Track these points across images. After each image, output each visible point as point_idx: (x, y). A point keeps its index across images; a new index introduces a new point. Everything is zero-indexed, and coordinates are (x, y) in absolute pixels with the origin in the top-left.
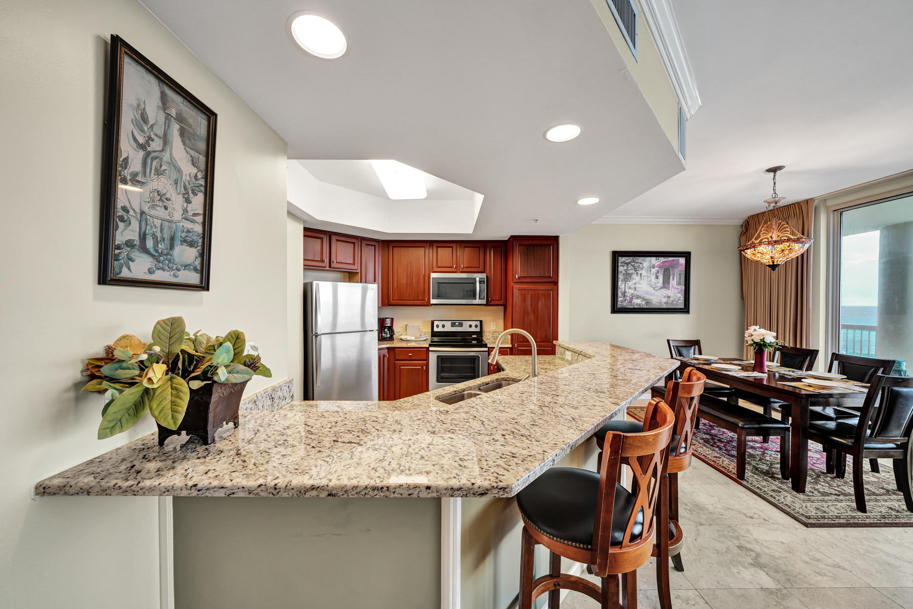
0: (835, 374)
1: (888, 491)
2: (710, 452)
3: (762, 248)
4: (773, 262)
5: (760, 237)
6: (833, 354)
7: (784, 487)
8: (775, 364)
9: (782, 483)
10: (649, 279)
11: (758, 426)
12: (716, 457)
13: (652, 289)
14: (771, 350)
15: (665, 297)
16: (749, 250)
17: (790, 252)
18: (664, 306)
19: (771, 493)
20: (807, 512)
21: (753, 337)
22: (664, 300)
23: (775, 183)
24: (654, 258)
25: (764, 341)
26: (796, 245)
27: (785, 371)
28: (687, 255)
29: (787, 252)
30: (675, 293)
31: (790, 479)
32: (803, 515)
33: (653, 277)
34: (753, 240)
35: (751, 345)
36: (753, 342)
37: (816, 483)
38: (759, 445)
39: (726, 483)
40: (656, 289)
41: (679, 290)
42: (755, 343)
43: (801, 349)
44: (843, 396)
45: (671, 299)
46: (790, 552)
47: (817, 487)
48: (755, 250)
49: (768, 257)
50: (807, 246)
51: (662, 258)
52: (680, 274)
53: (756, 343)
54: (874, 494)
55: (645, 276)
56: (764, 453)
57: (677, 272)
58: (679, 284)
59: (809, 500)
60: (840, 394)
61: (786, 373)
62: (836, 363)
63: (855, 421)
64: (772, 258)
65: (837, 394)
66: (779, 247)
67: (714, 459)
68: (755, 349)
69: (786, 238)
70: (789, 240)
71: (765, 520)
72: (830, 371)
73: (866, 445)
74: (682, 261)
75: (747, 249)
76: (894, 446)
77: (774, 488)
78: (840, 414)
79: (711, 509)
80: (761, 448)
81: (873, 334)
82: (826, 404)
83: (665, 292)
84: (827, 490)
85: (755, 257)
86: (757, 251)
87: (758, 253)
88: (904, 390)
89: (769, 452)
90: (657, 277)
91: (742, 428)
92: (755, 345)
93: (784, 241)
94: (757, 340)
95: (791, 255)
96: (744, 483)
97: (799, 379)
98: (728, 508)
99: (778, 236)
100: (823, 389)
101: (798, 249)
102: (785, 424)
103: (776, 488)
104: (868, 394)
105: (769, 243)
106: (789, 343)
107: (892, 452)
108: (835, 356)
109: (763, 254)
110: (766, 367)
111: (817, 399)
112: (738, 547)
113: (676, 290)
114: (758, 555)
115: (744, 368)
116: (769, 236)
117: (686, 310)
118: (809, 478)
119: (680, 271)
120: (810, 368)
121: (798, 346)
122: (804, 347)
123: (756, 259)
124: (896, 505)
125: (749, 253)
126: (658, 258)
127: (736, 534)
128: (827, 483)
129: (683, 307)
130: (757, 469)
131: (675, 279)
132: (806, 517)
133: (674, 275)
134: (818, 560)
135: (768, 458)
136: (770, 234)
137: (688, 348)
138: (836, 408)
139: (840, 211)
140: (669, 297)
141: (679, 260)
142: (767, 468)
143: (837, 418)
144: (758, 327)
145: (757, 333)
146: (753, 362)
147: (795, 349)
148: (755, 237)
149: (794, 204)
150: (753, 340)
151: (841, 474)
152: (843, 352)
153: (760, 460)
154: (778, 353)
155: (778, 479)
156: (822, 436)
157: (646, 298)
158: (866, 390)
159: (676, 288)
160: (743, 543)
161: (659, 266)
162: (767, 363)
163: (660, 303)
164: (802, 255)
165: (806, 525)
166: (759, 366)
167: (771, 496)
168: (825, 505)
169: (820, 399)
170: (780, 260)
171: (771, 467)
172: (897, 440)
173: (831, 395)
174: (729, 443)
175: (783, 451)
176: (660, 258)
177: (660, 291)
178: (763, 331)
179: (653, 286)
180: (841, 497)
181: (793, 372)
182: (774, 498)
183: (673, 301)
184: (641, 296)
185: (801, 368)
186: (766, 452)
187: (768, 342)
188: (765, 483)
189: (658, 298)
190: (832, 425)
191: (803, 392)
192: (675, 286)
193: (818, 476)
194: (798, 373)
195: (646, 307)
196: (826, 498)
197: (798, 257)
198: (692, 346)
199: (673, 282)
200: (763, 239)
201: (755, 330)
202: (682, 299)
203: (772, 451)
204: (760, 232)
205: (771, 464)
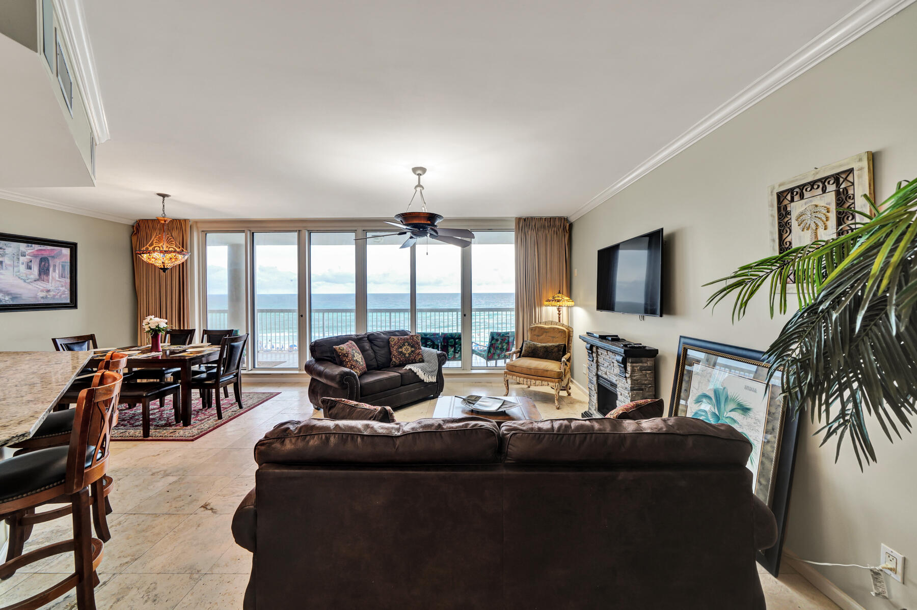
0: (205, 343)
1: (232, 404)
2: (116, 431)
3: (156, 255)
4: (164, 266)
5: (153, 245)
6: (204, 330)
7: (178, 427)
8: (167, 344)
9: (176, 426)
10: (16, 269)
11: (158, 391)
12: (122, 433)
13: (21, 282)
14: (164, 333)
15: (42, 291)
16: (145, 255)
17: (176, 260)
18: (42, 301)
19: (169, 435)
20: (193, 434)
21: (150, 325)
22: (41, 294)
23: (164, 206)
24: (25, 245)
25: (159, 327)
26: (180, 256)
27: (174, 347)
28: (73, 247)
29: (173, 260)
30: (58, 287)
31: (182, 422)
32: (190, 436)
33: (22, 268)
34: (148, 246)
35: (149, 331)
36: (149, 329)
37: (197, 416)
38: (158, 410)
39: (135, 445)
40: (27, 281)
41: (63, 283)
42: (151, 329)
43: (184, 330)
44: (209, 355)
45: (52, 293)
46: (184, 458)
47: (197, 419)
48: (150, 255)
49: (160, 262)
50: (186, 257)
51: (37, 246)
52: (63, 267)
53: (153, 329)
54: (226, 408)
55: (10, 265)
56: (162, 414)
57: (58, 262)
58: (62, 276)
59: (194, 427)
60: (207, 354)
61: (175, 349)
62: (205, 336)
63: (215, 370)
64: (163, 263)
65: (206, 355)
66: (168, 256)
67: (121, 435)
68: (151, 334)
69: (173, 250)
70: (175, 251)
71: (167, 451)
72: (202, 342)
73: (221, 381)
74: (66, 252)
75: (143, 253)
76: (233, 376)
77: (171, 431)
78: (208, 368)
79: (126, 466)
80: (160, 411)
81: (226, 314)
82: (200, 363)
83: (41, 285)
84: (203, 417)
85: (150, 260)
86: (152, 257)
87: (153, 258)
88: (235, 344)
89: (166, 412)
90: (29, 268)
91: (147, 396)
92: (151, 331)
93: (171, 252)
94: (153, 327)
95: (176, 262)
96: (150, 438)
97: (184, 351)
98: (140, 459)
99: (167, 247)
100: (199, 353)
101: (181, 259)
102: (176, 384)
103: (173, 431)
104: (221, 350)
105: (161, 252)
106: (176, 327)
107: (232, 380)
108: (205, 332)
109: (156, 259)
110: (160, 347)
111: (195, 360)
112: (152, 475)
113: (59, 283)
114: (165, 471)
115: (143, 352)
116: (160, 245)
117: (73, 304)
118: (192, 416)
119: (63, 262)
120: (190, 342)
121: (182, 328)
122: (186, 328)
123: (151, 262)
124: (235, 409)
125: (145, 257)
126: (30, 245)
127: (148, 469)
128: (203, 413)
129: (68, 301)
130: (158, 426)
131: (57, 271)
132: (192, 436)
133: (55, 266)
134: (200, 453)
135: (165, 416)
136: (162, 244)
137: (80, 344)
138: (206, 365)
139: (205, 233)
140: (48, 291)
141: (61, 251)
142: (165, 422)
143: (207, 371)
144: (153, 316)
145: (153, 321)
146: (151, 345)
147: (180, 330)
148: (149, 244)
149: (176, 220)
150: (150, 327)
151: (210, 406)
152: (209, 328)
153: (160, 419)
154: (168, 336)
155: (173, 425)
156: (199, 384)
157: (12, 292)
158: (220, 349)
159: (58, 281)
160: (154, 471)
161: (31, 254)
162: (161, 345)
163: (36, 298)
164: (183, 263)
165: (192, 440)
166: (155, 348)
167: (170, 436)
168: (202, 425)
169: (197, 360)
170: (169, 265)
171: (168, 421)
172: (234, 373)
173: (203, 356)
174: (132, 419)
175: (175, 406)
176: (33, 245)
177: (34, 284)
178: (157, 319)
179: (23, 278)
180: (211, 417)
181: (180, 347)
182: (172, 436)
183: (54, 296)
184: (4, 290)
185: (184, 344)
186: (163, 412)
187: (162, 327)
188: (165, 431)
189: (32, 291)
190: (204, 375)
191: (187, 358)
192: (57, 279)
193: (198, 412)
194: (183, 347)
195: (11, 303)
196: (203, 421)
197: (180, 265)
198: (85, 342)
199: (54, 274)
200: (156, 247)
201: (151, 319)
202: (68, 293)
203: (167, 410)
204: (153, 242)
205: (168, 418)
